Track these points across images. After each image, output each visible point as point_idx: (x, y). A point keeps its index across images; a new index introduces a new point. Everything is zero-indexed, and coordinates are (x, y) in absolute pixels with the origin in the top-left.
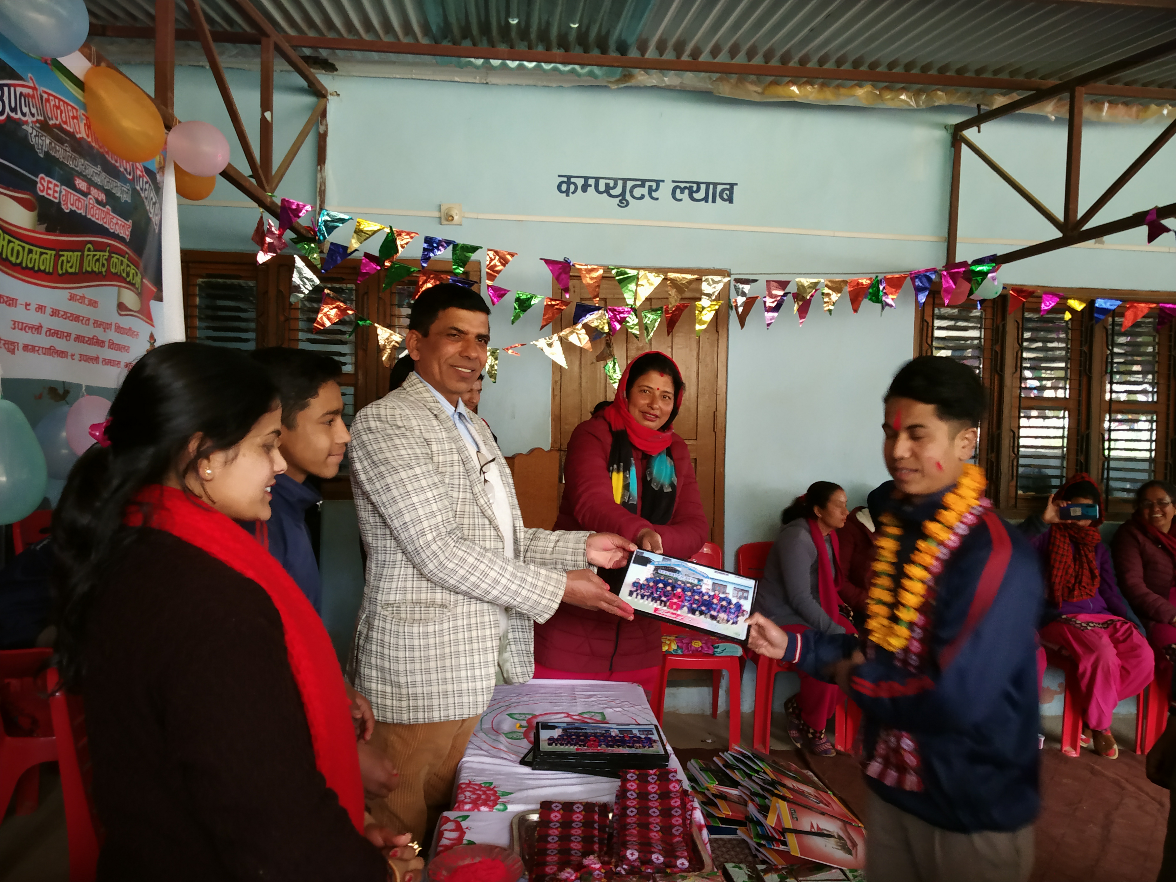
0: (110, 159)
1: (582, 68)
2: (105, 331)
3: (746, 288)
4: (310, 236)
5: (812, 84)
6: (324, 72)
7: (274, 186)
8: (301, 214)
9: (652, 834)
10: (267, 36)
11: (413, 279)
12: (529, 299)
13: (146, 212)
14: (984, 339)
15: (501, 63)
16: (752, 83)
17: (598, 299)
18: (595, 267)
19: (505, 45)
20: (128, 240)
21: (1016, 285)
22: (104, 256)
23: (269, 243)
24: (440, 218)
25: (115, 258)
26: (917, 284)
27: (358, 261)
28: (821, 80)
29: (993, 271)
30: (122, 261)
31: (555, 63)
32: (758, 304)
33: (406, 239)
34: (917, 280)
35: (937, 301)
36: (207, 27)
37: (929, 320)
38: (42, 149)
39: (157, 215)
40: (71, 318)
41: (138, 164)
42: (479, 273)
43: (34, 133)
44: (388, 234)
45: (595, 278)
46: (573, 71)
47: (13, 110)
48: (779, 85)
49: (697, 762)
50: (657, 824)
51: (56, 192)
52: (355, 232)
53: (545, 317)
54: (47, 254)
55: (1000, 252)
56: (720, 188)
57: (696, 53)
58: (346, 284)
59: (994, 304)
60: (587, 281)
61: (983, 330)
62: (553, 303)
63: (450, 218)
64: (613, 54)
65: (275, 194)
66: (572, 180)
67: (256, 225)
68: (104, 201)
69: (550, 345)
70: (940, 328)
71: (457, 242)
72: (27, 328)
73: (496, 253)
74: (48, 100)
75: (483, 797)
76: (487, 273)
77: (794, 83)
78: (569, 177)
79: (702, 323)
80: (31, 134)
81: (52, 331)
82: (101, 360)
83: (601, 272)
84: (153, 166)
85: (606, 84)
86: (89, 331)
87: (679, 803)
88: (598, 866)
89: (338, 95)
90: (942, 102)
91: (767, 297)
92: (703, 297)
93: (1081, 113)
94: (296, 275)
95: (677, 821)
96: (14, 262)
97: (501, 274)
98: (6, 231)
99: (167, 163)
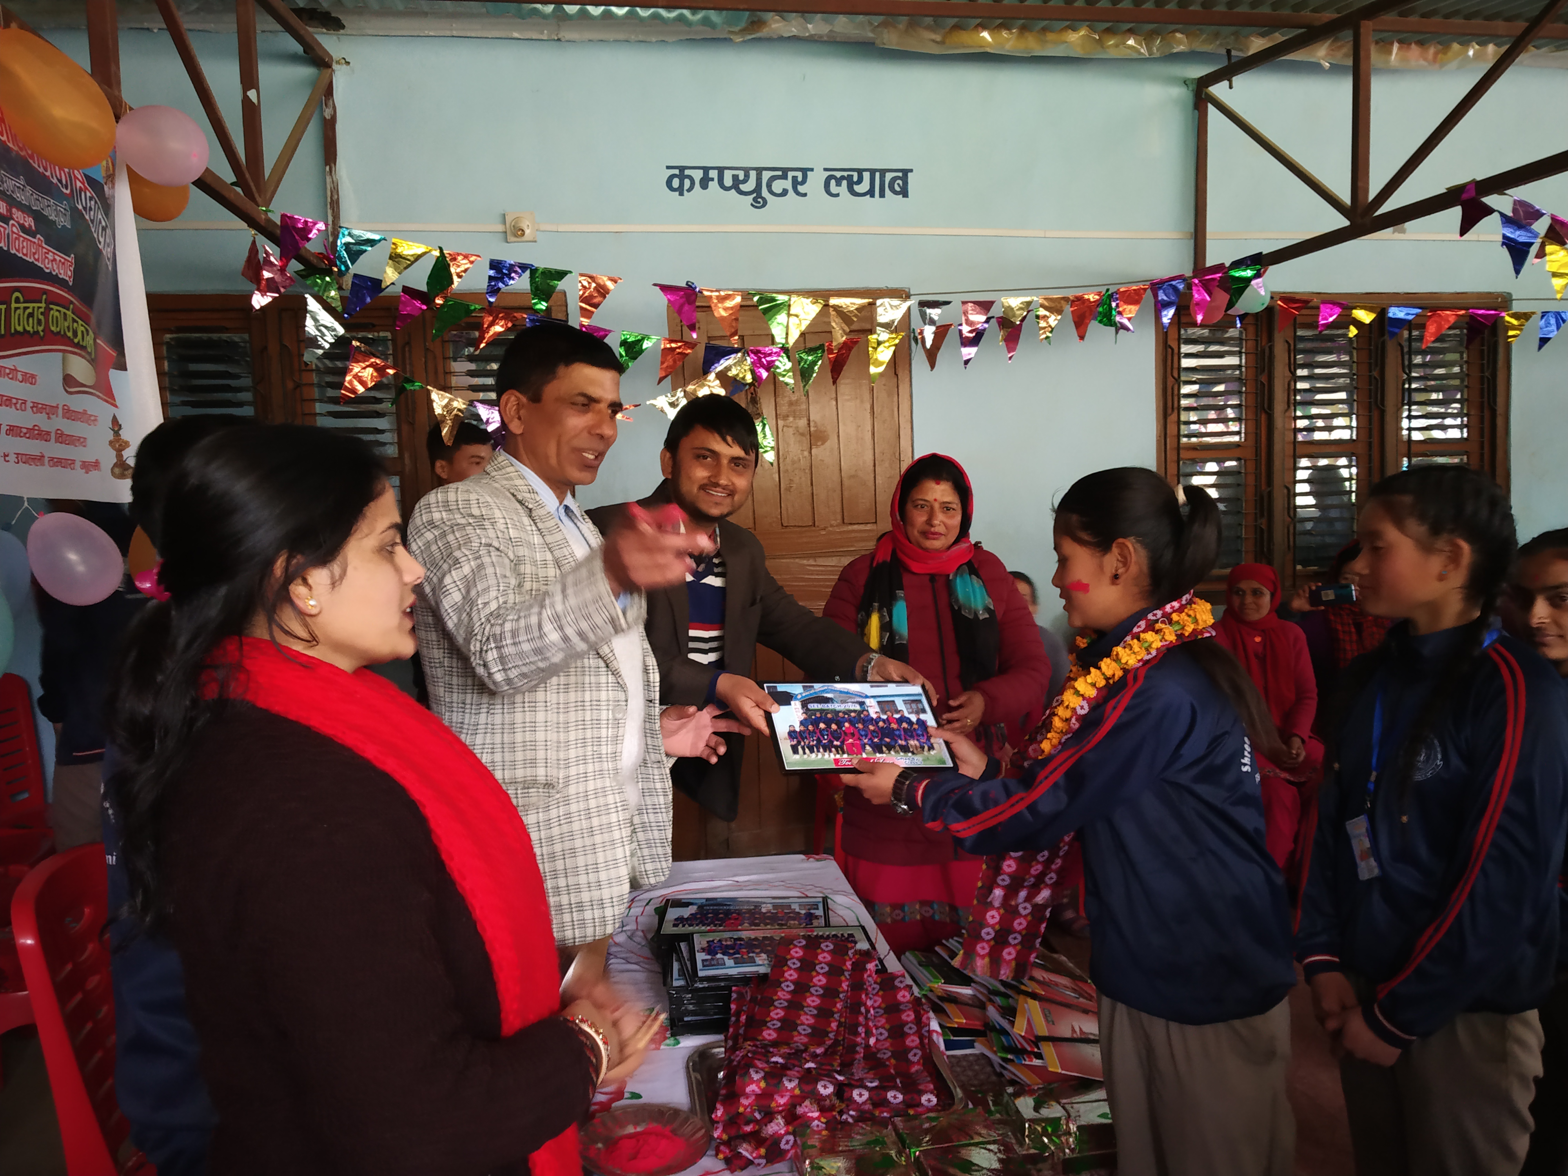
0: (36, 166)
1: (693, 14)
2: (49, 418)
3: (934, 313)
4: (324, 266)
5: (1008, 28)
6: (324, 30)
7: (268, 196)
8: (310, 236)
11: (472, 320)
12: (639, 342)
13: (93, 243)
14: (1246, 368)
15: (580, 10)
16: (929, 28)
17: (736, 337)
18: (731, 293)
20: (71, 284)
21: (1284, 293)
22: (39, 308)
23: (268, 279)
24: (506, 232)
25: (55, 311)
26: (1160, 297)
27: (394, 298)
28: (1023, 21)
29: (1258, 275)
30: (65, 314)
31: (657, 7)
32: (953, 335)
33: (464, 264)
34: (1160, 292)
35: (1184, 320)
37: (1174, 345)
39: (108, 246)
41: (76, 172)
42: (564, 308)
44: (438, 258)
45: (732, 308)
46: (681, 19)
48: (964, 30)
49: (916, 957)
52: (391, 258)
53: (664, 366)
55: (1267, 249)
56: (889, 176)
58: (379, 332)
59: (1257, 320)
60: (721, 312)
61: (1244, 355)
62: (674, 345)
63: (520, 233)
65: (271, 208)
66: (687, 172)
67: (247, 254)
68: (34, 228)
69: (672, 404)
70: (1188, 355)
71: (536, 265)
73: (591, 277)
76: (581, 308)
77: (984, 27)
78: (682, 169)
79: (877, 363)
82: (46, 460)
83: (738, 299)
84: (99, 174)
85: (727, 36)
86: (27, 419)
87: (913, 1016)
88: (816, 1114)
89: (348, 63)
90: (1182, 48)
91: (964, 325)
92: (878, 328)
93: (1368, 57)
94: (309, 323)
95: (912, 1041)
97: (599, 308)
99: (117, 168)
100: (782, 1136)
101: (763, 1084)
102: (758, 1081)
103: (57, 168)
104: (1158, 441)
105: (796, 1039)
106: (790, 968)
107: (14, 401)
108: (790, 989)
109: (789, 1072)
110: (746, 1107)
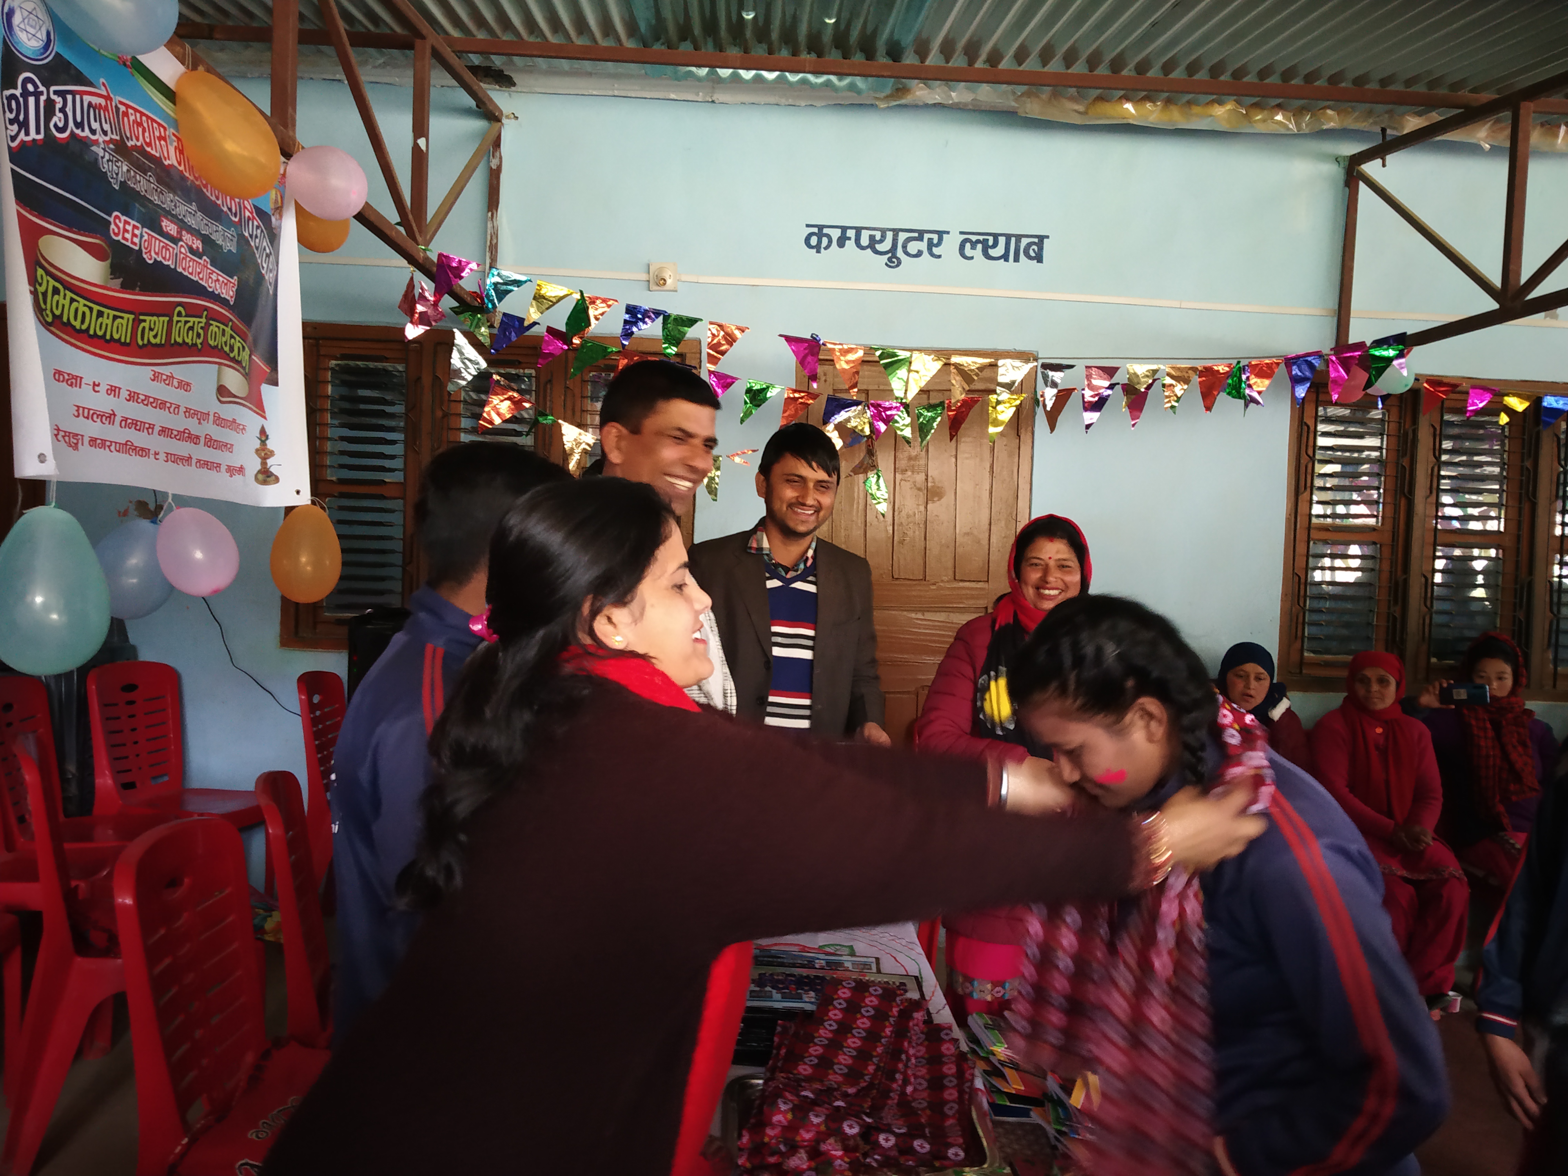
0: (209, 194)
1: (840, 80)
2: (200, 423)
3: (1057, 376)
4: (477, 304)
5: (1153, 100)
6: (497, 87)
7: (429, 236)
8: (463, 274)
10: (423, 37)
11: (610, 362)
12: (764, 390)
13: (257, 268)
14: (1387, 450)
15: (733, 74)
16: (1072, 99)
17: (856, 390)
18: (854, 346)
19: (737, 49)
20: (232, 303)
21: (1431, 376)
22: (199, 322)
23: (421, 313)
24: (649, 281)
25: (214, 327)
26: (1294, 373)
27: (538, 338)
28: (1167, 94)
29: (1401, 355)
30: (224, 330)
31: (804, 72)
32: (1074, 399)
34: (1294, 367)
35: (1322, 397)
36: (342, 25)
37: (1311, 423)
38: (117, 179)
39: (271, 271)
40: (154, 405)
41: (246, 202)
42: (698, 355)
43: (107, 157)
44: (578, 300)
45: (853, 361)
46: (828, 84)
47: (79, 125)
48: (1107, 101)
51: (136, 236)
52: (535, 298)
53: (786, 415)
54: (122, 318)
55: (1411, 329)
56: (1024, 242)
57: (994, 58)
58: (524, 369)
59: (1400, 401)
60: (842, 364)
61: (1385, 439)
62: (797, 395)
63: (662, 282)
64: (882, 59)
65: (430, 247)
66: (825, 231)
67: (404, 288)
68: (201, 250)
70: (1325, 434)
71: (669, 312)
72: (95, 416)
73: (720, 326)
74: (126, 114)
76: (709, 354)
77: (1128, 99)
78: (821, 227)
79: (996, 423)
80: (103, 158)
81: (129, 421)
82: (194, 461)
83: (860, 353)
84: (268, 207)
85: (873, 102)
86: (179, 423)
87: (954, 1070)
88: (839, 1153)
89: (516, 118)
90: (1332, 125)
91: (1086, 389)
92: (999, 389)
93: (1527, 138)
94: (455, 355)
95: (951, 1094)
96: (78, 327)
97: (726, 355)
98: (68, 287)
99: (285, 201)
100: (804, 1171)
101: (790, 1116)
102: (785, 1112)
103: (228, 198)
104: (1288, 520)
105: (830, 1077)
106: (835, 1008)
108: (832, 1028)
109: (817, 1108)
110: (771, 1138)
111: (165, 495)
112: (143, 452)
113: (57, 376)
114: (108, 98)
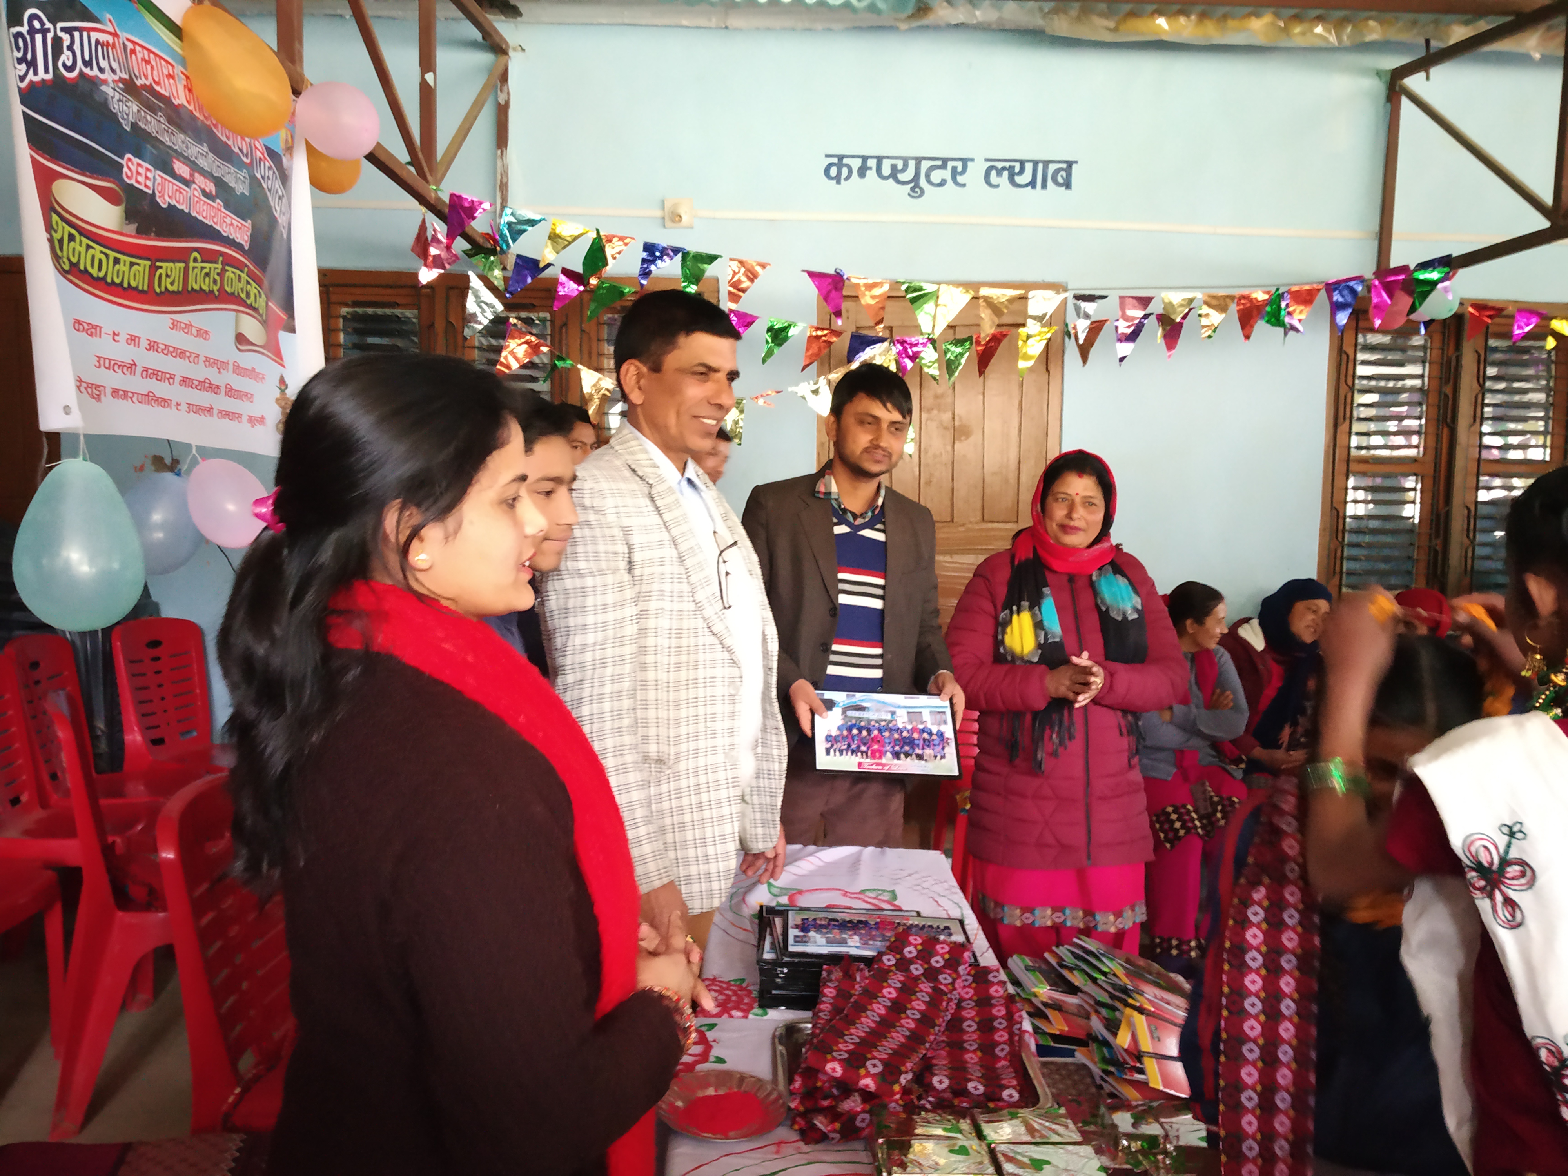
0: (219, 135)
1: (859, 1)
2: (220, 372)
3: (1089, 307)
4: (489, 246)
5: (1187, 14)
6: (503, 17)
7: (439, 175)
8: (476, 215)
9: (968, 1056)
12: (784, 329)
13: (270, 211)
14: (1429, 378)
16: (1101, 15)
17: (882, 326)
18: (879, 281)
20: (247, 248)
21: (1476, 299)
22: (215, 268)
23: (434, 256)
24: (664, 218)
25: (231, 273)
26: (1335, 298)
27: (552, 280)
28: (1200, 8)
29: (1446, 278)
30: (239, 276)
32: (1107, 330)
33: (618, 246)
34: (1335, 293)
35: (1362, 324)
37: (1350, 351)
38: (128, 120)
39: (284, 214)
40: (174, 354)
41: (257, 143)
42: (716, 294)
43: (117, 96)
44: (595, 239)
45: (878, 297)
46: (846, 8)
47: (88, 64)
48: (1139, 16)
50: (974, 1040)
51: (149, 179)
52: (550, 238)
53: (809, 353)
54: (139, 264)
55: (1457, 251)
56: (1052, 168)
58: (538, 312)
59: (1444, 327)
60: (867, 299)
61: (1427, 365)
62: (820, 333)
63: (677, 219)
65: (441, 187)
66: (845, 161)
67: (417, 231)
68: (214, 193)
69: (816, 392)
70: (1365, 363)
71: (688, 249)
72: (116, 368)
73: (742, 263)
74: (133, 52)
75: (734, 998)
76: (730, 293)
77: (1161, 14)
78: (841, 158)
79: (1026, 358)
80: (113, 98)
81: (150, 371)
82: (215, 412)
83: (886, 287)
84: (279, 148)
85: (892, 23)
86: (199, 372)
87: (1003, 1012)
89: (523, 50)
90: (1369, 38)
91: (1120, 319)
92: (1029, 322)
94: (471, 298)
95: (1001, 1036)
96: (95, 275)
97: (747, 293)
98: (83, 233)
99: (296, 141)
100: (858, 1113)
104: (1326, 452)
107: (188, 354)
110: (824, 1082)
111: (188, 446)
112: (164, 402)
113: (77, 325)
114: (115, 35)
